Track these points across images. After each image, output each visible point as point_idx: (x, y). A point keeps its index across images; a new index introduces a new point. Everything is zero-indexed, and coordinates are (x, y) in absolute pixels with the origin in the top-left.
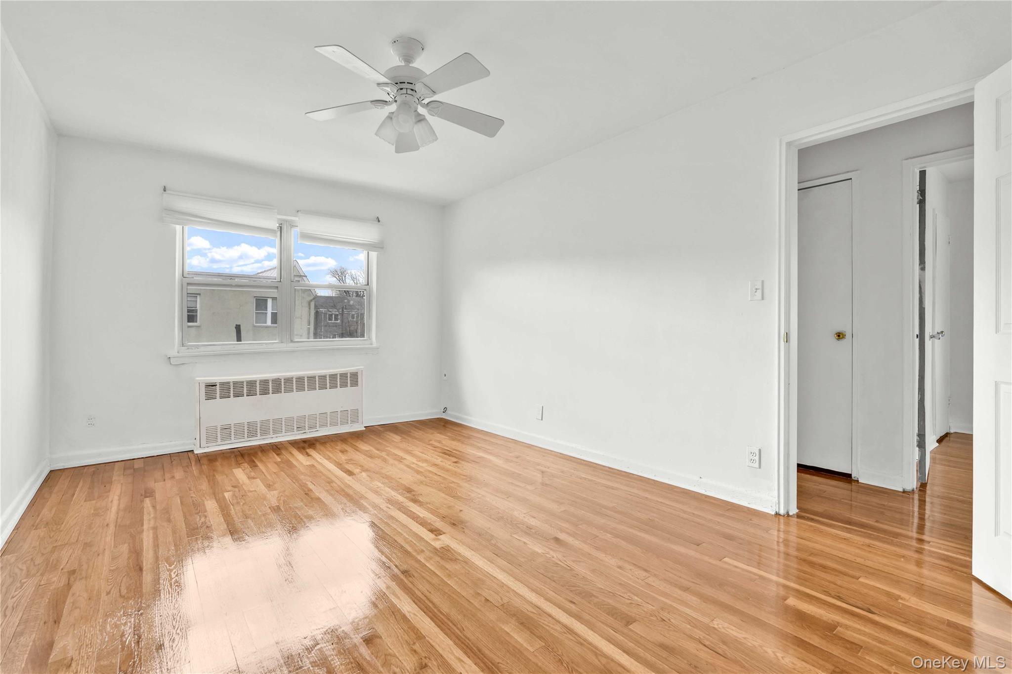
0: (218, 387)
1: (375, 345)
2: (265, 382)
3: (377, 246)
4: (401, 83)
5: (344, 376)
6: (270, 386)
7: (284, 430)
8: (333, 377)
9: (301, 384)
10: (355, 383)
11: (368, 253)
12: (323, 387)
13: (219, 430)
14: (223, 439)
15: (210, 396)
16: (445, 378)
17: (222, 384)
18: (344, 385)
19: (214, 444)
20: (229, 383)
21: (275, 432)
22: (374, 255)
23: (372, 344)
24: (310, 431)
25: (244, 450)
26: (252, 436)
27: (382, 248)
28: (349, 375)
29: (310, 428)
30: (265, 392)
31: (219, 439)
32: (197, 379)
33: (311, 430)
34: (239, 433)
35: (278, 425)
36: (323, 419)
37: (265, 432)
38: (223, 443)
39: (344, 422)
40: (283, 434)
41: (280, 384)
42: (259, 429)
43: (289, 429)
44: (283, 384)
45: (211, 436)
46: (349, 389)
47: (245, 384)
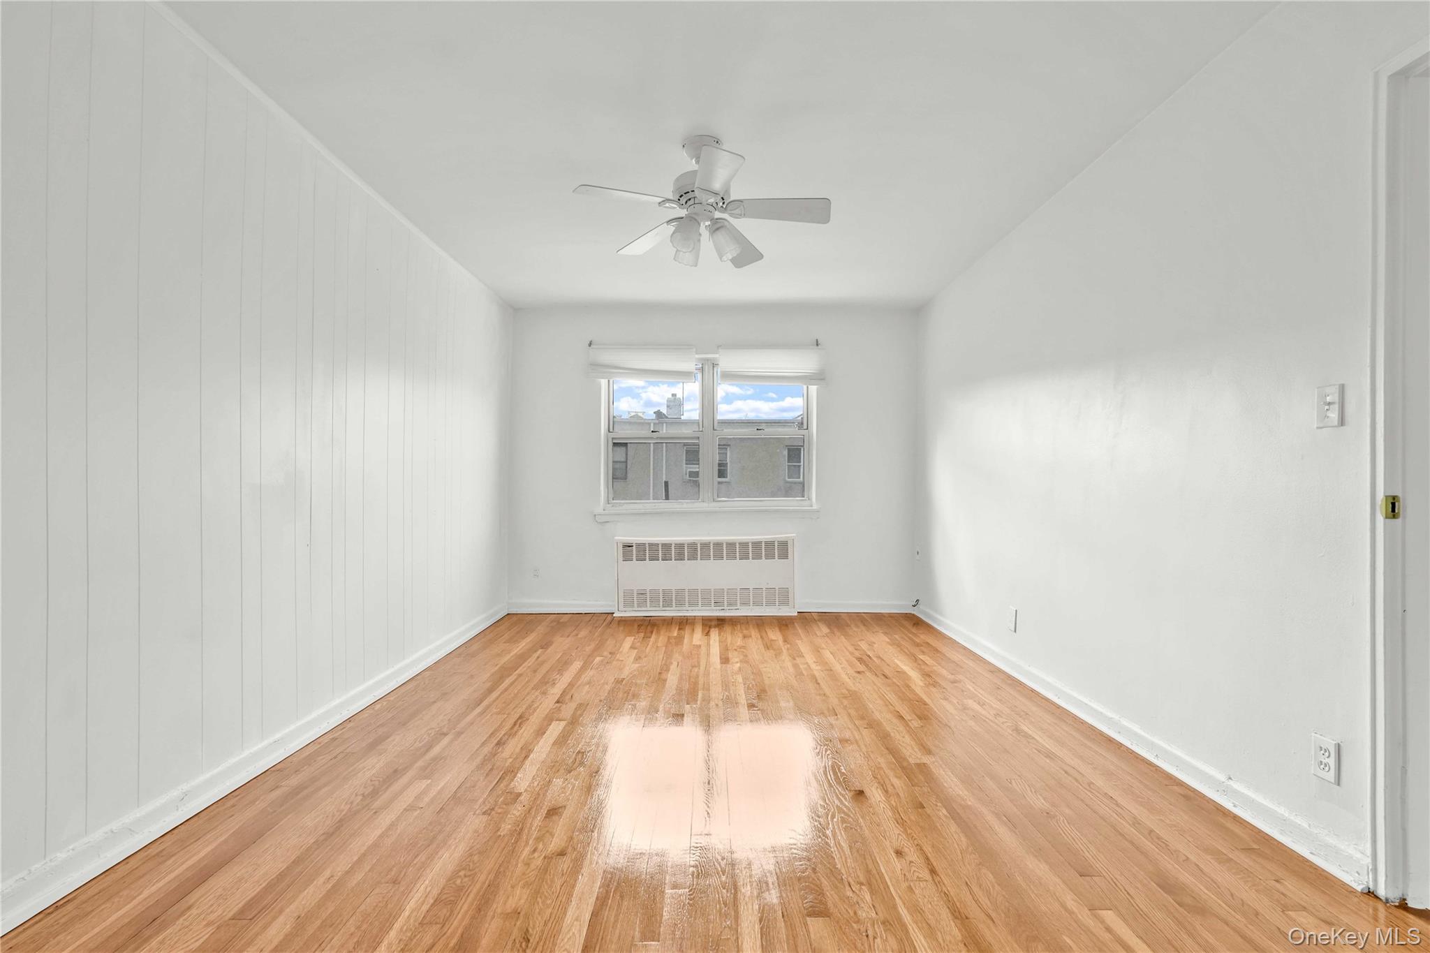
0: (634, 547)
1: (815, 507)
2: (680, 546)
3: (818, 378)
4: (685, 194)
5: (770, 544)
6: (686, 551)
7: (700, 604)
8: (757, 545)
9: (719, 551)
10: (784, 554)
11: (808, 387)
12: (745, 556)
13: (635, 595)
14: (639, 606)
15: (627, 558)
16: (918, 557)
17: (638, 545)
18: (770, 556)
19: (631, 609)
20: (644, 544)
21: (691, 604)
22: (813, 389)
23: (812, 506)
24: (729, 608)
25: (657, 620)
26: (668, 606)
27: (823, 379)
28: (776, 544)
29: (730, 604)
30: (680, 557)
31: (636, 605)
32: (616, 538)
33: (731, 608)
34: (655, 601)
35: (694, 597)
36: (745, 596)
37: (680, 603)
38: (640, 609)
39: (771, 603)
40: (700, 607)
41: (696, 550)
42: (674, 598)
43: (706, 603)
44: (699, 549)
45: (628, 599)
46: (777, 562)
47: (660, 546)
